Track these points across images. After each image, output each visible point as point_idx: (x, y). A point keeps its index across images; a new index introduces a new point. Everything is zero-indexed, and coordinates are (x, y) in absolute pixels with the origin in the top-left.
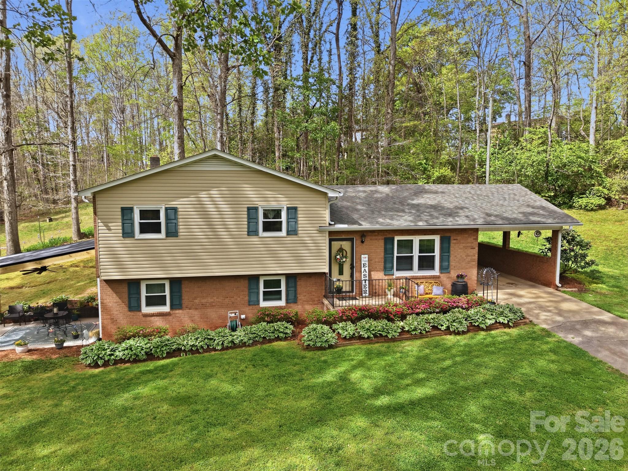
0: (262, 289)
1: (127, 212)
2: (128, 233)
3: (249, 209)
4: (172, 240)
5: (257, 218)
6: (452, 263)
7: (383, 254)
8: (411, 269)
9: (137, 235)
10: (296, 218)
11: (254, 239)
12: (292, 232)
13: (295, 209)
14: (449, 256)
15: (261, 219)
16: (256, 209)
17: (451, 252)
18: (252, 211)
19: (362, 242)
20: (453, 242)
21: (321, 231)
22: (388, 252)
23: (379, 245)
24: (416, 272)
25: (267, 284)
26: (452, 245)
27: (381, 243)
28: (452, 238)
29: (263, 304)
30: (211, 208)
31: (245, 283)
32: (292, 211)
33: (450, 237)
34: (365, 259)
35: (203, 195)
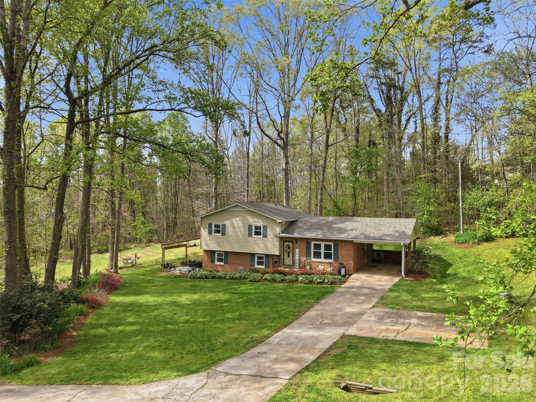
0: (256, 260)
1: (210, 225)
2: (210, 233)
3: (249, 226)
4: (223, 237)
5: (252, 230)
6: (340, 257)
7: (306, 249)
8: (321, 258)
9: (213, 234)
10: (266, 230)
11: (251, 238)
12: (265, 236)
13: (266, 226)
14: (338, 253)
15: (254, 230)
16: (252, 226)
17: (339, 252)
18: (250, 227)
19: (297, 243)
21: (276, 236)
22: (309, 249)
23: (304, 245)
24: (322, 260)
25: (259, 258)
26: (339, 248)
27: (305, 244)
28: (339, 244)
29: (257, 266)
30: (236, 225)
31: (249, 257)
32: (265, 227)
33: (338, 244)
34: (297, 251)
35: (234, 220)
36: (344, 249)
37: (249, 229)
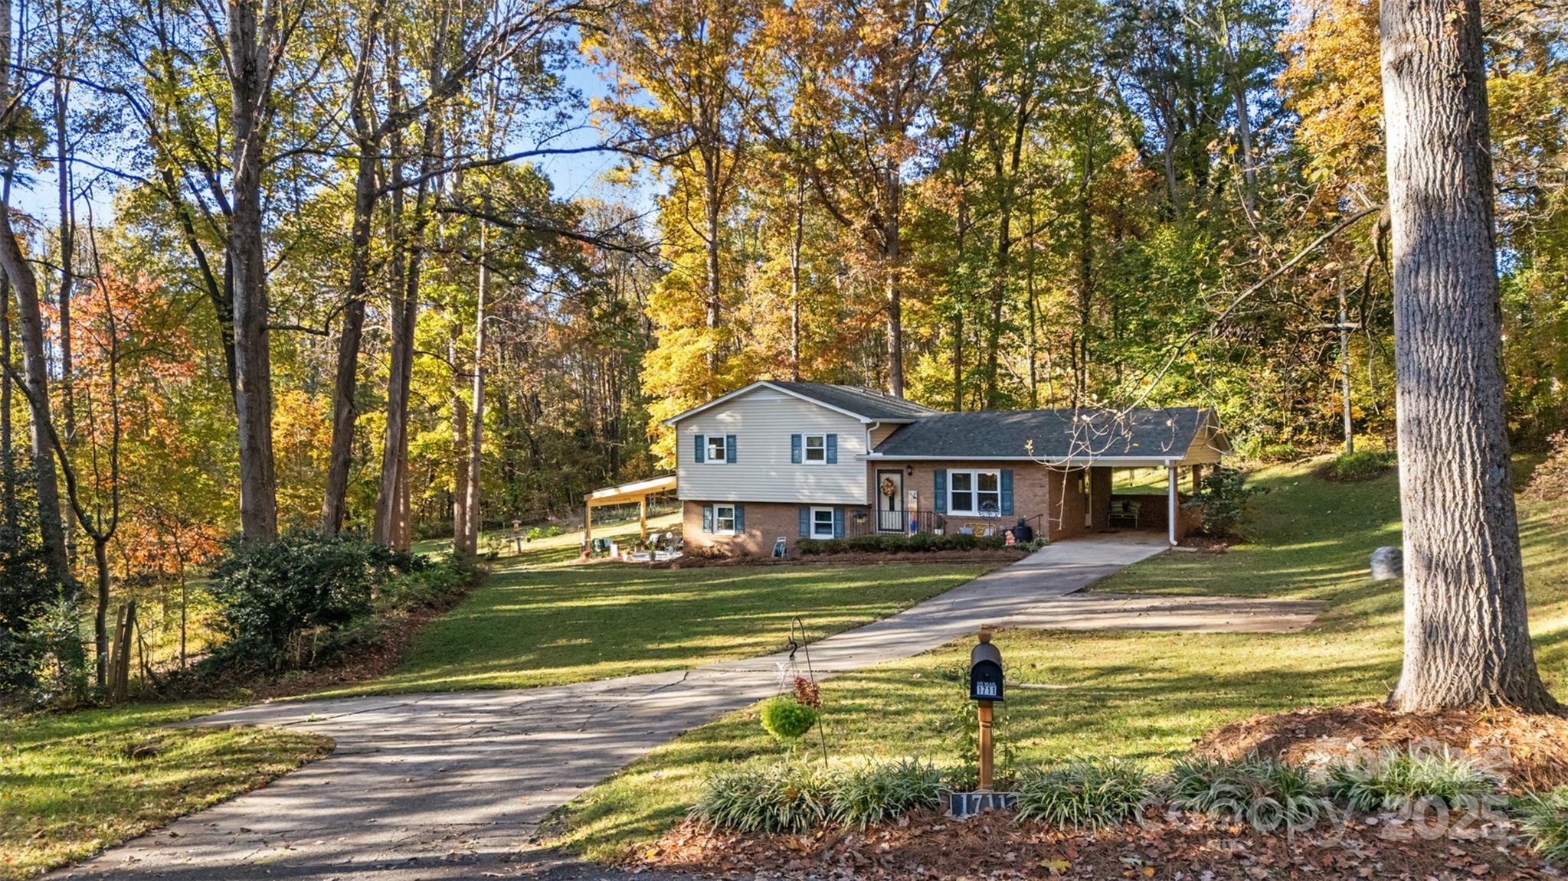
0: (813, 521)
1: (699, 439)
2: (699, 459)
3: (793, 437)
4: (732, 466)
5: (800, 446)
6: (1017, 504)
7: (933, 489)
8: (971, 509)
9: (707, 461)
10: (835, 446)
11: (798, 467)
12: (832, 460)
13: (835, 436)
14: (1012, 496)
15: (804, 446)
16: (799, 436)
17: (1015, 491)
18: (796, 439)
19: (910, 474)
20: (1015, 477)
21: (859, 460)
22: (940, 487)
23: (928, 481)
24: (975, 513)
25: (819, 515)
26: (1015, 482)
27: (932, 476)
28: (1015, 472)
29: (814, 536)
31: (796, 511)
32: (832, 438)
33: (1012, 472)
36: (1027, 483)
37: (793, 446)
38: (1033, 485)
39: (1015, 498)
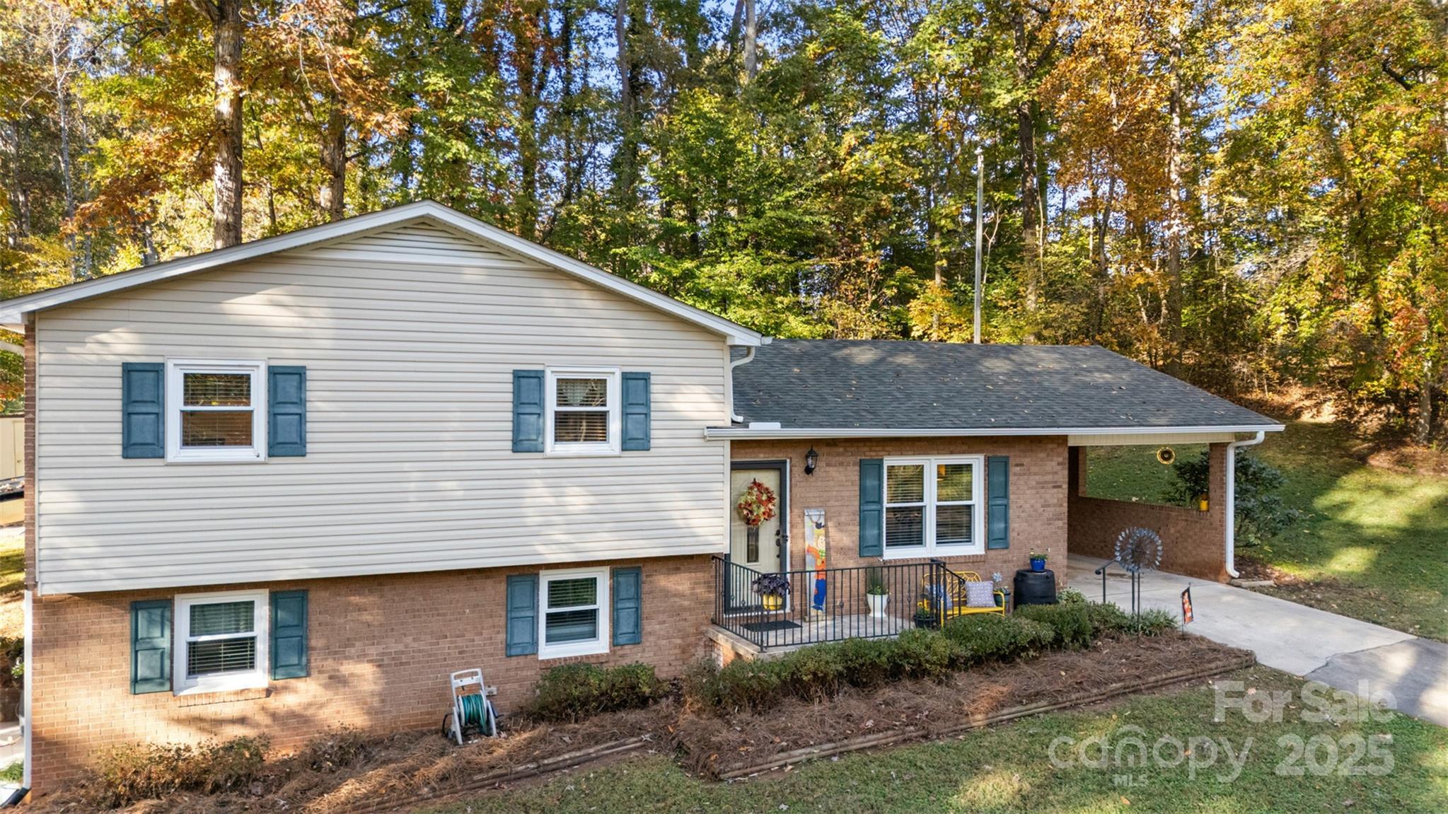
0: (544, 609)
1: (141, 377)
2: (141, 445)
3: (518, 376)
4: (284, 466)
5: (540, 403)
6: (1015, 525)
7: (857, 503)
8: (920, 540)
9: (175, 450)
10: (645, 403)
11: (530, 462)
12: (635, 442)
13: (645, 378)
14: (1006, 507)
16: (539, 376)
17: (1012, 497)
18: (527, 383)
19: (809, 471)
20: (1014, 470)
21: (711, 441)
22: (869, 496)
23: (847, 480)
24: (931, 548)
26: (1012, 478)
27: (853, 473)
28: (1012, 461)
29: (549, 652)
31: (499, 591)
32: (636, 384)
33: (1008, 457)
36: (1033, 480)
37: (518, 402)
38: (1042, 485)
39: (1012, 513)
